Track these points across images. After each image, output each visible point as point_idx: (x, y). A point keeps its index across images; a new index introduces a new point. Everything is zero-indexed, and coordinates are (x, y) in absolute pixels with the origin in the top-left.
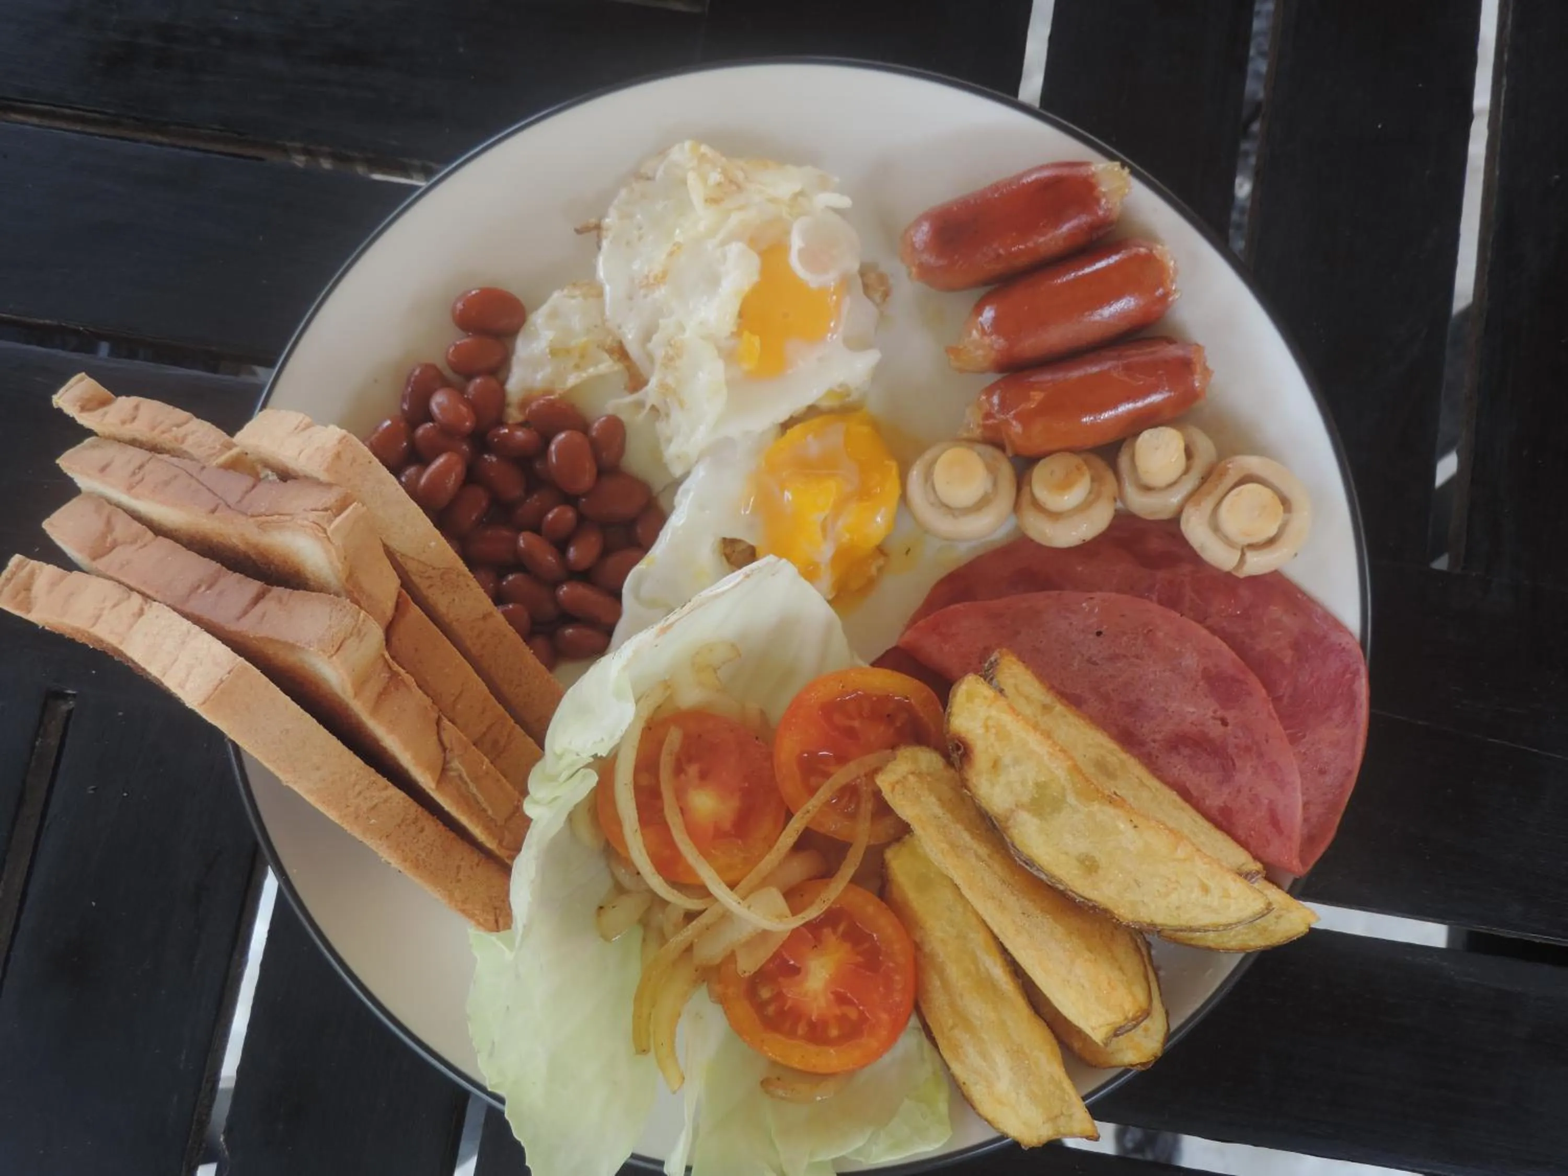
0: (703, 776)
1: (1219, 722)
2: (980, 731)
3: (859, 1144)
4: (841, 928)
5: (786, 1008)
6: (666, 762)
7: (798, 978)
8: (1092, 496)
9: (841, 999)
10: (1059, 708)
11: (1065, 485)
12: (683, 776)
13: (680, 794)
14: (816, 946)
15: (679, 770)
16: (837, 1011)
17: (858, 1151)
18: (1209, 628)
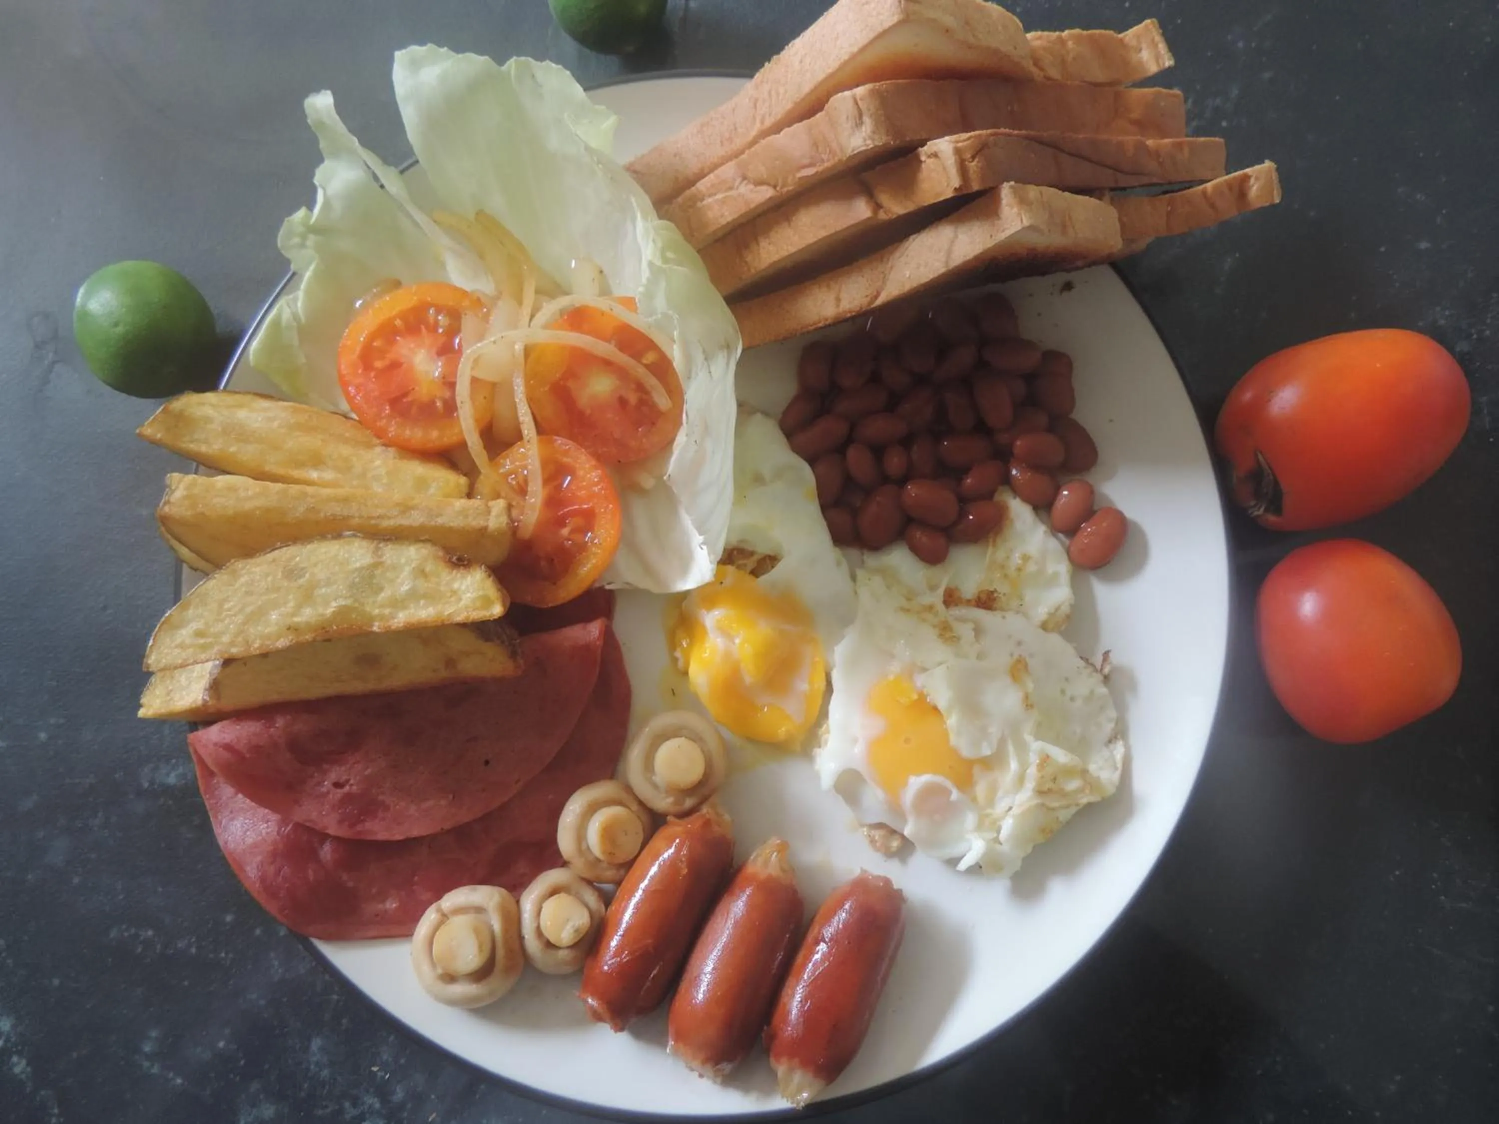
0: (622, 402)
1: (342, 781)
2: (456, 586)
3: (299, 304)
4: (439, 404)
5: (423, 327)
6: (651, 382)
7: (434, 350)
8: (584, 847)
9: (395, 365)
10: (444, 674)
11: (609, 834)
12: (633, 386)
13: (621, 373)
14: (444, 378)
15: (640, 387)
16: (391, 356)
17: (295, 300)
18: (416, 840)
